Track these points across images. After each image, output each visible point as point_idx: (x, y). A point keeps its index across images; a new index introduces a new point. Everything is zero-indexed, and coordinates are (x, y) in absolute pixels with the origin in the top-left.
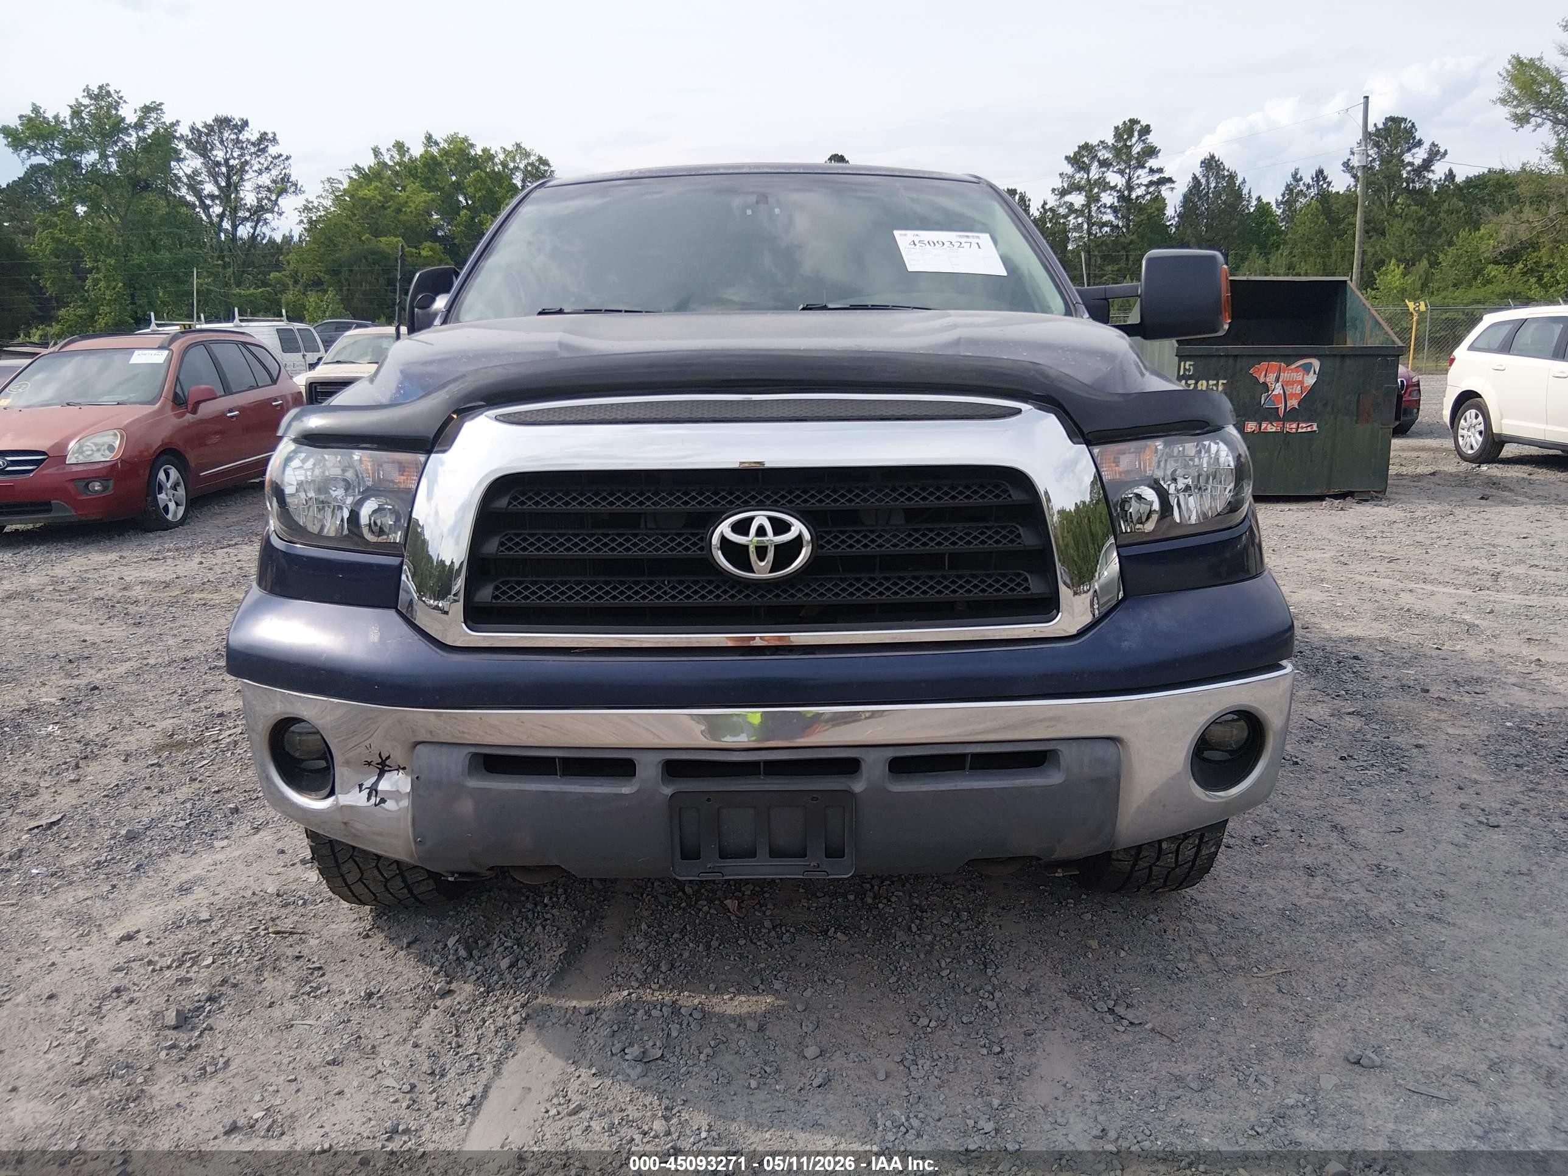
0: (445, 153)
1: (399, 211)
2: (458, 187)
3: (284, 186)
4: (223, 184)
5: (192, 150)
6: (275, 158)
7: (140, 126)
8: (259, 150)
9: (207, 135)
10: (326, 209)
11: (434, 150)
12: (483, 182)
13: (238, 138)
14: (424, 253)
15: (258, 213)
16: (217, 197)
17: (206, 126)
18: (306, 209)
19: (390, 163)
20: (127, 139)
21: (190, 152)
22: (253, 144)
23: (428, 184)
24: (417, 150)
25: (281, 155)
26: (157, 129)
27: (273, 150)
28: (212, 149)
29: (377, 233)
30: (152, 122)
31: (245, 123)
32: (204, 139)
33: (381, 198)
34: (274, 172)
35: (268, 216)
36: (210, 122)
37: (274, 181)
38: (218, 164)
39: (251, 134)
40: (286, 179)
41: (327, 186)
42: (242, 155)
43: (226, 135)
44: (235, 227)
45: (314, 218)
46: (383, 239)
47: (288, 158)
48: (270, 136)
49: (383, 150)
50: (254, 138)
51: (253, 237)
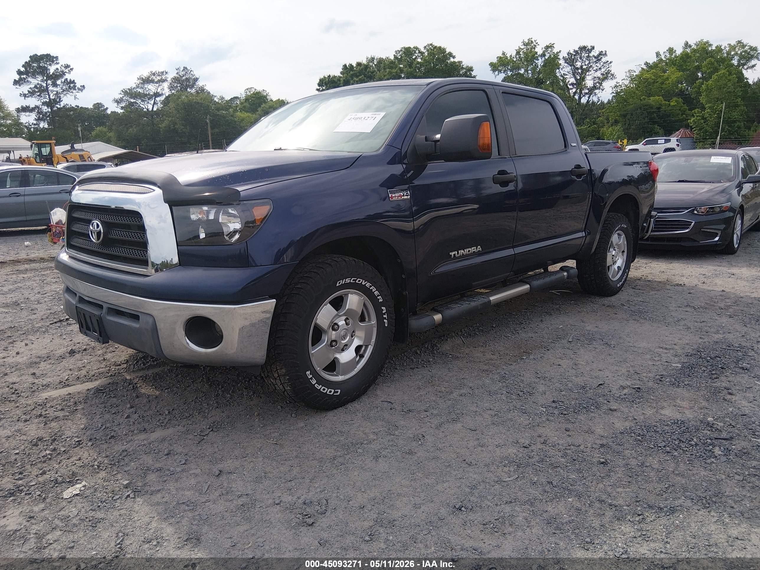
0: (694, 51)
1: (662, 83)
2: (698, 68)
3: (607, 76)
4: (579, 78)
5: (567, 63)
6: (604, 63)
7: (543, 55)
8: (597, 60)
9: (575, 55)
10: (626, 86)
11: (688, 50)
12: (712, 64)
13: (589, 56)
14: (672, 104)
15: (592, 90)
16: (575, 84)
17: (575, 51)
18: (616, 86)
19: (664, 59)
20: (537, 62)
21: (566, 64)
22: (595, 57)
23: (680, 68)
24: (679, 51)
25: (608, 61)
26: (550, 56)
27: (604, 59)
28: (576, 62)
29: (650, 95)
30: (549, 53)
31: (593, 48)
32: (573, 57)
33: (653, 77)
34: (603, 70)
35: (597, 91)
36: (577, 49)
37: (602, 74)
38: (577, 69)
39: (595, 53)
40: (608, 72)
41: (628, 74)
42: (589, 63)
43: (583, 54)
44: (580, 98)
45: (619, 91)
46: (651, 98)
47: (611, 63)
48: (604, 52)
49: (661, 53)
50: (596, 55)
51: (588, 102)
